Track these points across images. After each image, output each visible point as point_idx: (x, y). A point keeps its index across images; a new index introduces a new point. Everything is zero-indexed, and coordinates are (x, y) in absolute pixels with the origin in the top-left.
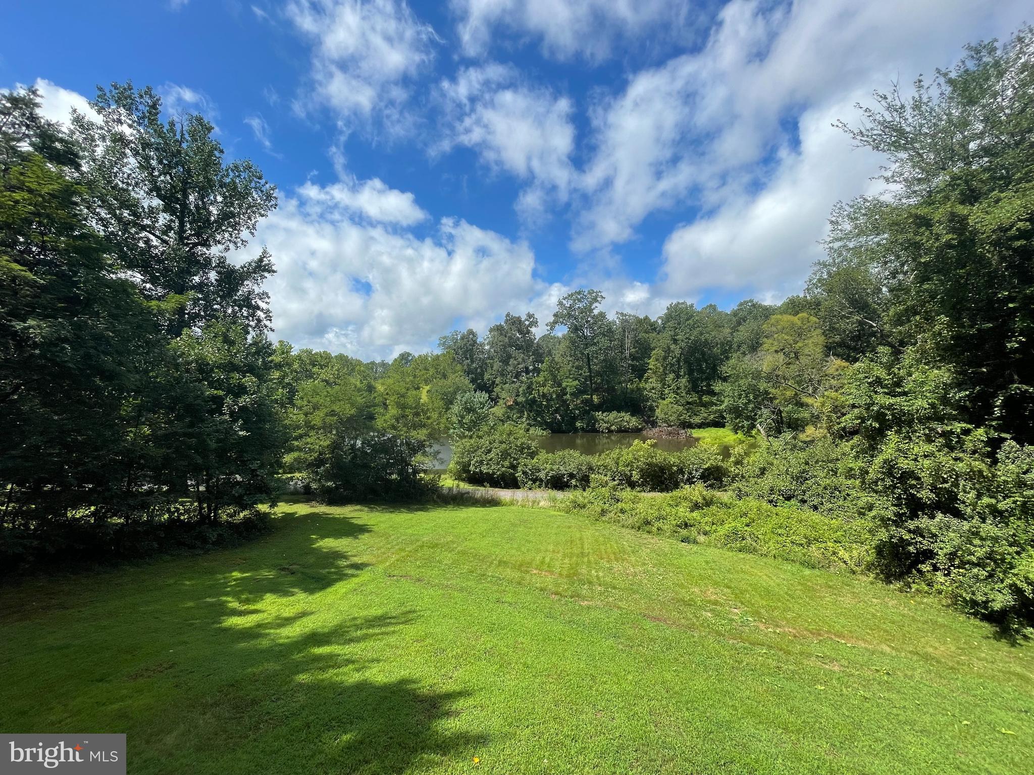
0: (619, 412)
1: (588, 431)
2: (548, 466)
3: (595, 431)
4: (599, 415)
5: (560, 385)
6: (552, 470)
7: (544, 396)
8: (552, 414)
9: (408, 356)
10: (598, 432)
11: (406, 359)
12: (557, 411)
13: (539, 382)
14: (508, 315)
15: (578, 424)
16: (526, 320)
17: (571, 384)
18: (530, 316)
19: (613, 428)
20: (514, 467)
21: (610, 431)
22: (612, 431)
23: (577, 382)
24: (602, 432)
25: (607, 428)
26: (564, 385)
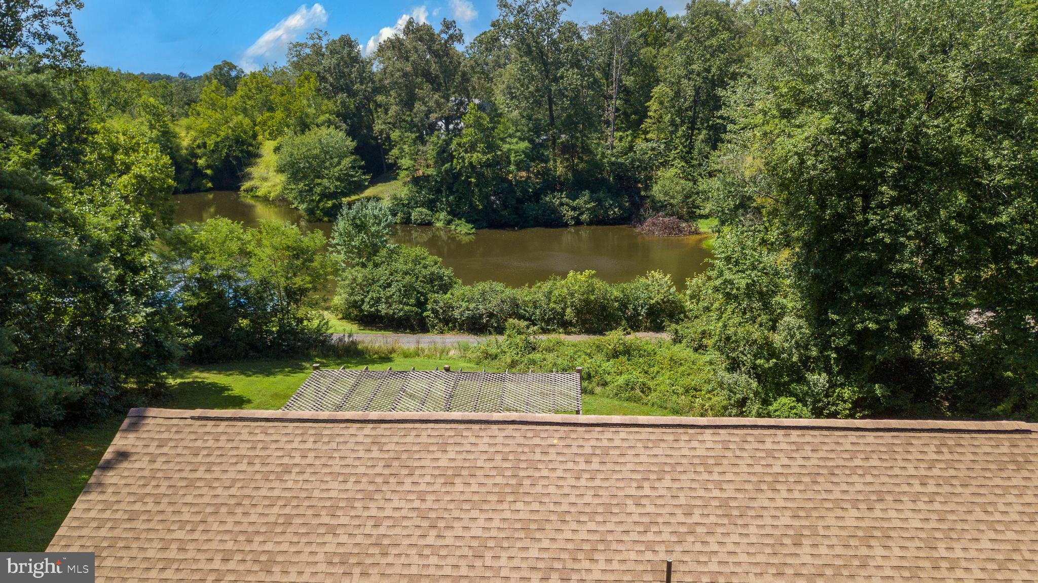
0: (593, 191)
2: (464, 305)
6: (468, 309)
8: (487, 196)
12: (494, 191)
13: (464, 146)
16: (442, 32)
17: (517, 147)
18: (448, 26)
19: (583, 217)
20: (421, 305)
21: (578, 222)
23: (526, 144)
25: (574, 218)
26: (504, 148)
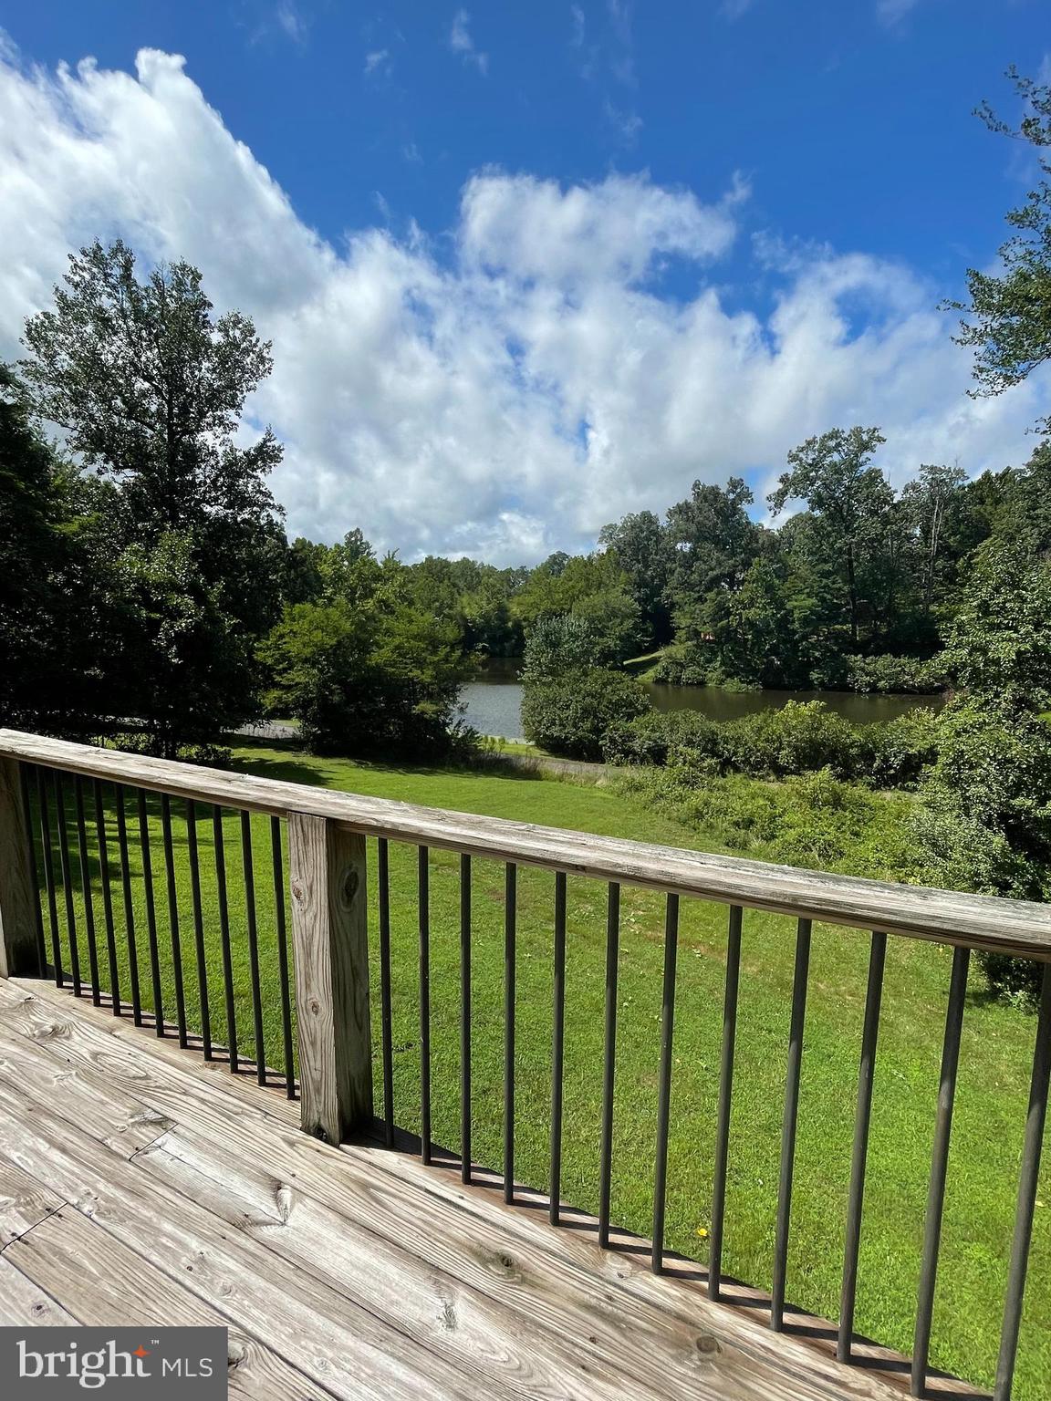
0: (897, 655)
1: (834, 689)
3: (845, 688)
4: (856, 660)
5: (780, 606)
6: (650, 739)
7: (751, 624)
8: (766, 656)
9: (564, 559)
10: (852, 690)
11: (561, 564)
12: (774, 650)
13: (742, 602)
14: (696, 485)
15: (814, 675)
16: (729, 492)
17: (801, 604)
18: (735, 484)
19: (882, 684)
20: (597, 731)
21: (874, 689)
22: (880, 691)
23: (814, 600)
24: (859, 691)
25: (869, 684)
26: (789, 605)
